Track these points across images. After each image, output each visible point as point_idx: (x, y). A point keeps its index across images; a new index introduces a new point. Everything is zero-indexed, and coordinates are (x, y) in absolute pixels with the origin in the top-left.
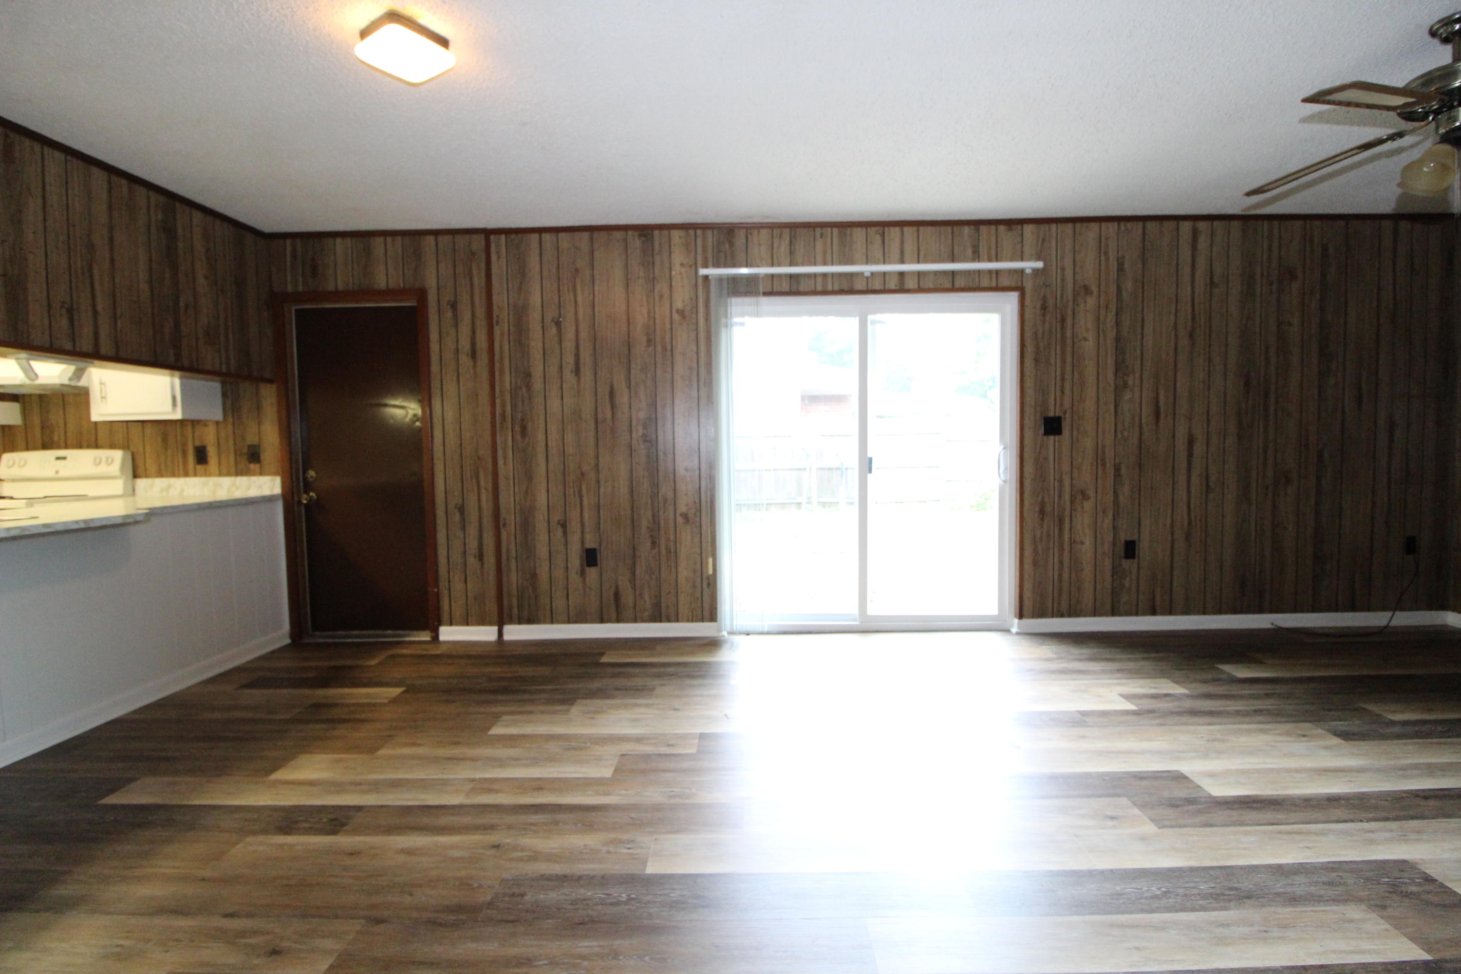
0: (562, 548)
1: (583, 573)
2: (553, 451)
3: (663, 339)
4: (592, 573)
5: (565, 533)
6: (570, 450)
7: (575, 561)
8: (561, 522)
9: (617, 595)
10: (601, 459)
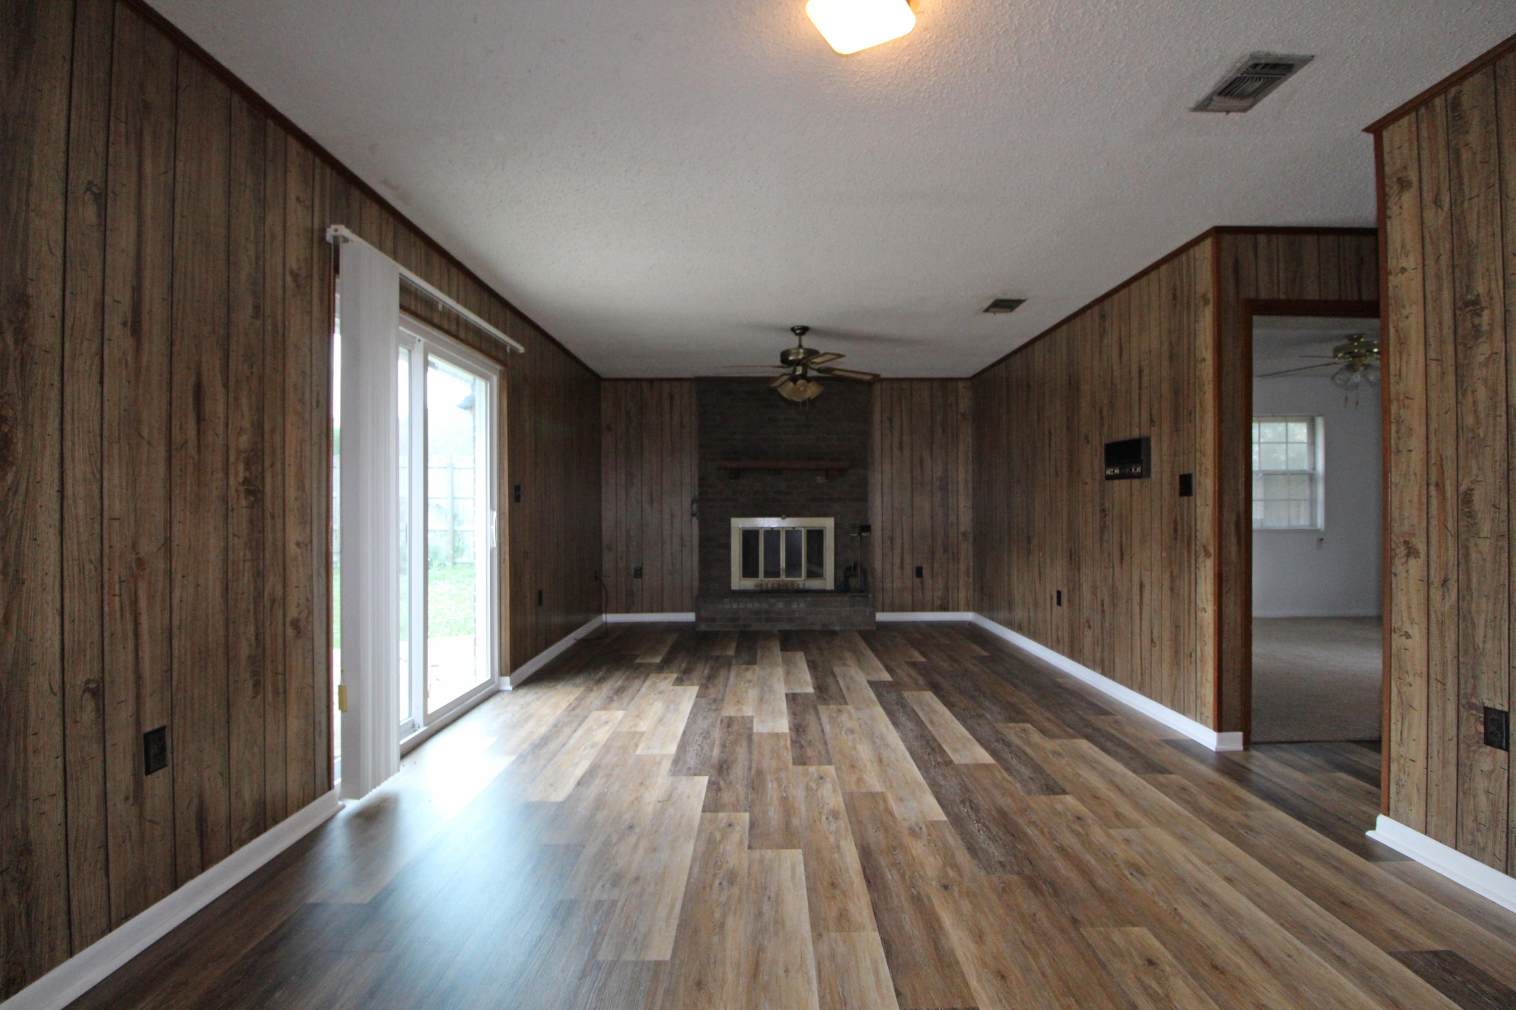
0: (95, 749)
1: (137, 792)
2: (79, 509)
3: (274, 311)
4: (157, 783)
5: (101, 712)
6: (115, 507)
7: (124, 773)
8: (93, 685)
9: (201, 812)
10: (176, 527)
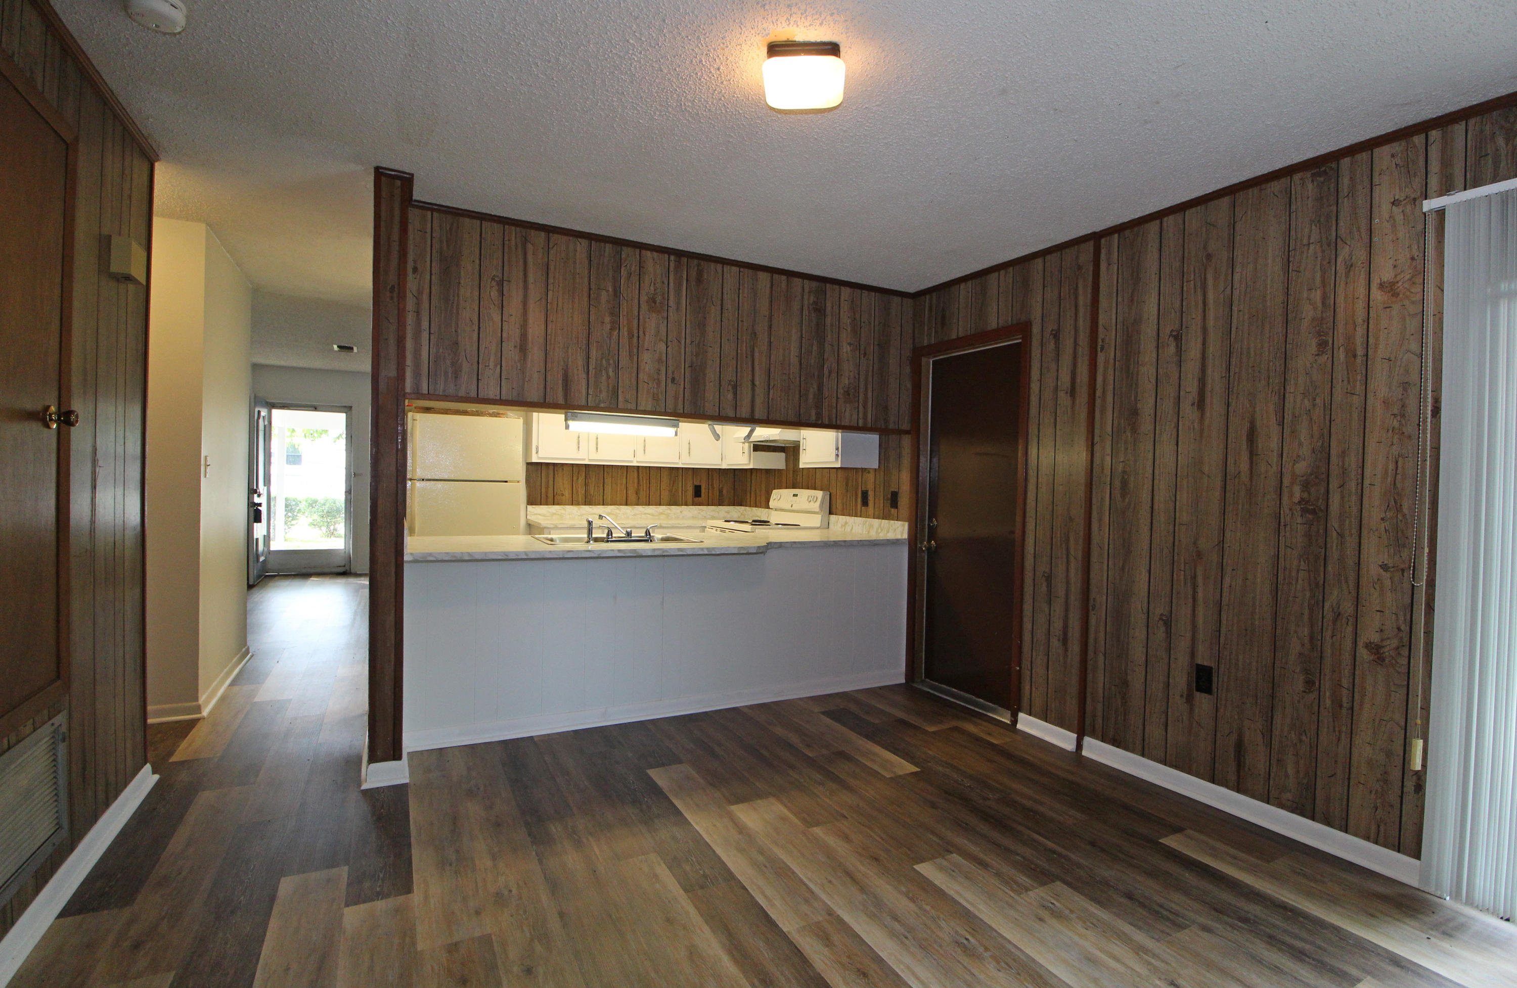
0: (1164, 654)
1: (1189, 699)
2: (1161, 518)
3: (1350, 339)
4: (1203, 701)
5: (1169, 633)
6: (1184, 517)
7: (1181, 680)
8: (1165, 617)
9: (1240, 747)
10: (1228, 534)
